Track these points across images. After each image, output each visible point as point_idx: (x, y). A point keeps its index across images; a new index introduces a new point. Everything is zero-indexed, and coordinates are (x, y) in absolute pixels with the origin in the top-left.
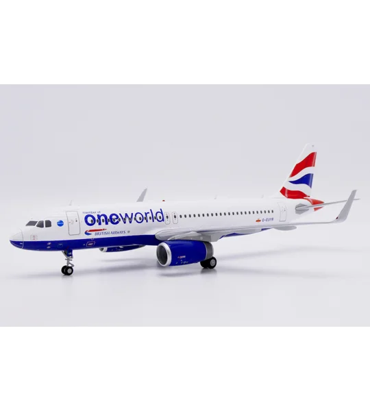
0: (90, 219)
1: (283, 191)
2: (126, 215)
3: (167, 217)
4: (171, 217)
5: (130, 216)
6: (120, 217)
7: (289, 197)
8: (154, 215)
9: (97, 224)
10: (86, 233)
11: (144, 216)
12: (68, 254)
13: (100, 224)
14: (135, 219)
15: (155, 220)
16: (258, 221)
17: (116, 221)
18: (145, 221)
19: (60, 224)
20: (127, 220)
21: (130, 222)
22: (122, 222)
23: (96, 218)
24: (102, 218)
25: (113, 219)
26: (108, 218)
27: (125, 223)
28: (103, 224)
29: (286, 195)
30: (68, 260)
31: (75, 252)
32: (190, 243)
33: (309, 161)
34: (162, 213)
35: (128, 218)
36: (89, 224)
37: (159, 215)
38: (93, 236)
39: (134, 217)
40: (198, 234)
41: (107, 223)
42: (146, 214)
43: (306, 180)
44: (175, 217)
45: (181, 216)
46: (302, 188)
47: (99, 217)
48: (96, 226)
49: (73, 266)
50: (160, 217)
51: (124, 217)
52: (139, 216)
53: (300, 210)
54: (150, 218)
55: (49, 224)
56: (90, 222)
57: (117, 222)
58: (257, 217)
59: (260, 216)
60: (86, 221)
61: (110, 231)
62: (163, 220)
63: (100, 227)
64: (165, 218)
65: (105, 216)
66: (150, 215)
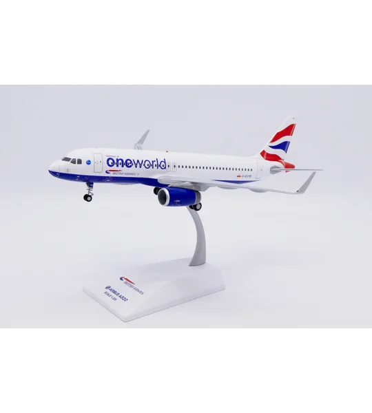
0: (110, 161)
1: (263, 153)
2: (138, 161)
4: (172, 166)
5: (140, 162)
6: (133, 162)
7: (267, 159)
8: (159, 163)
9: (115, 165)
10: (107, 172)
11: (151, 163)
12: (90, 185)
13: (118, 166)
14: (144, 165)
15: (159, 168)
16: (239, 176)
18: (151, 167)
19: (89, 163)
20: (138, 165)
21: (141, 167)
22: (134, 166)
23: (116, 161)
24: (120, 161)
25: (127, 164)
26: (124, 162)
27: (136, 167)
28: (120, 166)
29: (265, 157)
30: (89, 190)
31: (96, 185)
32: (185, 191)
33: (288, 131)
34: (165, 162)
35: (139, 164)
36: (109, 165)
37: (163, 163)
38: (111, 175)
39: (143, 163)
40: (191, 185)
41: (123, 166)
42: (153, 162)
43: (284, 146)
44: (175, 166)
45: (179, 167)
46: (279, 152)
47: (118, 160)
48: (115, 167)
49: (93, 194)
50: (163, 165)
51: (136, 162)
52: (147, 163)
53: (274, 171)
54: (156, 165)
55: (80, 162)
57: (131, 166)
58: (238, 173)
59: (240, 173)
60: (108, 163)
61: (125, 172)
62: (165, 168)
63: (117, 169)
64: (167, 166)
65: (122, 160)
66: (156, 163)
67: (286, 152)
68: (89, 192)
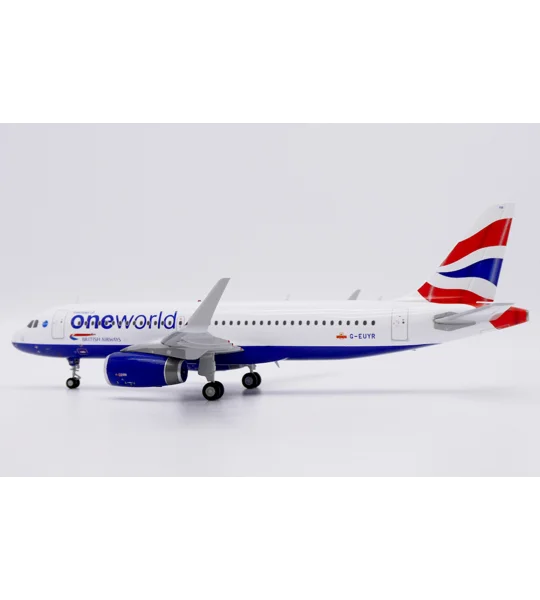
0: (78, 320)
1: (425, 290)
2: (125, 317)
3: (180, 323)
5: (128, 320)
6: (115, 320)
7: (433, 301)
8: (162, 319)
9: (84, 326)
10: (71, 337)
11: (148, 320)
13: (88, 327)
14: (134, 323)
15: (162, 327)
16: (341, 337)
17: (109, 324)
18: (147, 326)
19: (45, 324)
20: (124, 324)
21: (127, 327)
22: (115, 326)
23: (86, 320)
24: (93, 320)
26: (100, 320)
27: (120, 327)
28: (92, 327)
29: (430, 297)
34: (174, 318)
35: (126, 322)
36: (75, 327)
37: (171, 319)
38: (80, 342)
39: (133, 320)
41: (96, 327)
42: (151, 317)
47: (90, 318)
48: (83, 330)
49: (79, 378)
50: (170, 323)
51: (120, 320)
54: (155, 323)
56: (76, 324)
57: (110, 326)
58: (338, 330)
59: (345, 330)
60: (72, 323)
61: (101, 337)
62: (173, 326)
63: (87, 331)
64: (177, 324)
65: (97, 317)
66: (156, 319)
67: (496, 283)
68: (74, 374)
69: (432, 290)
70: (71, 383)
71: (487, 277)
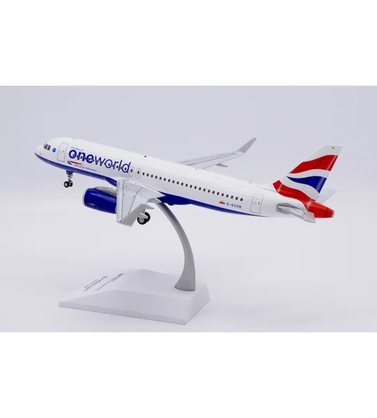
0: (73, 153)
1: (277, 185)
2: (100, 159)
3: (132, 171)
4: (135, 172)
5: (102, 160)
6: (94, 159)
7: (280, 193)
8: (121, 166)
9: (76, 158)
10: (68, 162)
11: (113, 164)
13: (78, 159)
14: (105, 164)
15: (121, 170)
16: (222, 203)
17: (91, 160)
18: (112, 168)
19: (54, 150)
20: (99, 163)
21: (101, 165)
22: (94, 163)
23: (77, 154)
24: (82, 155)
25: (89, 159)
26: (86, 156)
27: (96, 164)
28: (81, 160)
34: (129, 166)
35: (100, 161)
36: (71, 157)
37: (126, 166)
39: (105, 161)
41: (83, 160)
42: (115, 163)
43: (316, 182)
44: (138, 173)
45: (144, 174)
46: (307, 189)
47: (80, 153)
48: (75, 160)
50: (125, 169)
51: (97, 159)
52: (109, 162)
54: (117, 167)
55: (49, 148)
56: (72, 155)
57: (91, 162)
58: (220, 198)
59: (224, 199)
60: (70, 154)
61: (85, 166)
62: (127, 172)
63: (78, 161)
64: (130, 170)
65: (84, 154)
66: (118, 164)
67: (319, 191)
68: (69, 179)
69: (281, 186)
70: (66, 185)
71: (315, 187)
